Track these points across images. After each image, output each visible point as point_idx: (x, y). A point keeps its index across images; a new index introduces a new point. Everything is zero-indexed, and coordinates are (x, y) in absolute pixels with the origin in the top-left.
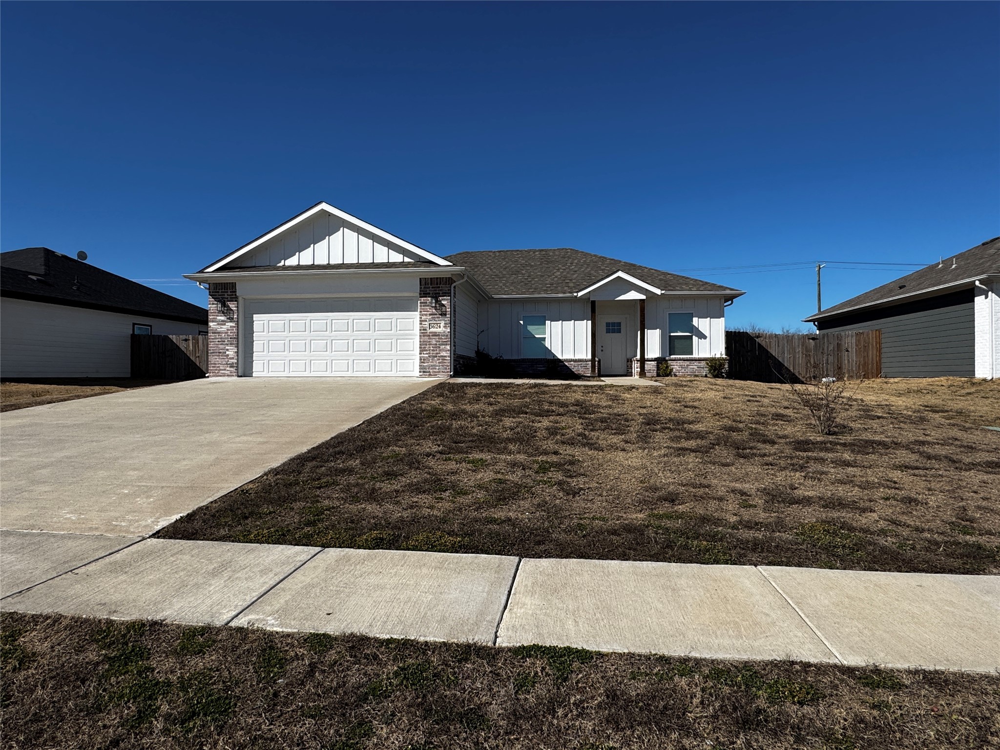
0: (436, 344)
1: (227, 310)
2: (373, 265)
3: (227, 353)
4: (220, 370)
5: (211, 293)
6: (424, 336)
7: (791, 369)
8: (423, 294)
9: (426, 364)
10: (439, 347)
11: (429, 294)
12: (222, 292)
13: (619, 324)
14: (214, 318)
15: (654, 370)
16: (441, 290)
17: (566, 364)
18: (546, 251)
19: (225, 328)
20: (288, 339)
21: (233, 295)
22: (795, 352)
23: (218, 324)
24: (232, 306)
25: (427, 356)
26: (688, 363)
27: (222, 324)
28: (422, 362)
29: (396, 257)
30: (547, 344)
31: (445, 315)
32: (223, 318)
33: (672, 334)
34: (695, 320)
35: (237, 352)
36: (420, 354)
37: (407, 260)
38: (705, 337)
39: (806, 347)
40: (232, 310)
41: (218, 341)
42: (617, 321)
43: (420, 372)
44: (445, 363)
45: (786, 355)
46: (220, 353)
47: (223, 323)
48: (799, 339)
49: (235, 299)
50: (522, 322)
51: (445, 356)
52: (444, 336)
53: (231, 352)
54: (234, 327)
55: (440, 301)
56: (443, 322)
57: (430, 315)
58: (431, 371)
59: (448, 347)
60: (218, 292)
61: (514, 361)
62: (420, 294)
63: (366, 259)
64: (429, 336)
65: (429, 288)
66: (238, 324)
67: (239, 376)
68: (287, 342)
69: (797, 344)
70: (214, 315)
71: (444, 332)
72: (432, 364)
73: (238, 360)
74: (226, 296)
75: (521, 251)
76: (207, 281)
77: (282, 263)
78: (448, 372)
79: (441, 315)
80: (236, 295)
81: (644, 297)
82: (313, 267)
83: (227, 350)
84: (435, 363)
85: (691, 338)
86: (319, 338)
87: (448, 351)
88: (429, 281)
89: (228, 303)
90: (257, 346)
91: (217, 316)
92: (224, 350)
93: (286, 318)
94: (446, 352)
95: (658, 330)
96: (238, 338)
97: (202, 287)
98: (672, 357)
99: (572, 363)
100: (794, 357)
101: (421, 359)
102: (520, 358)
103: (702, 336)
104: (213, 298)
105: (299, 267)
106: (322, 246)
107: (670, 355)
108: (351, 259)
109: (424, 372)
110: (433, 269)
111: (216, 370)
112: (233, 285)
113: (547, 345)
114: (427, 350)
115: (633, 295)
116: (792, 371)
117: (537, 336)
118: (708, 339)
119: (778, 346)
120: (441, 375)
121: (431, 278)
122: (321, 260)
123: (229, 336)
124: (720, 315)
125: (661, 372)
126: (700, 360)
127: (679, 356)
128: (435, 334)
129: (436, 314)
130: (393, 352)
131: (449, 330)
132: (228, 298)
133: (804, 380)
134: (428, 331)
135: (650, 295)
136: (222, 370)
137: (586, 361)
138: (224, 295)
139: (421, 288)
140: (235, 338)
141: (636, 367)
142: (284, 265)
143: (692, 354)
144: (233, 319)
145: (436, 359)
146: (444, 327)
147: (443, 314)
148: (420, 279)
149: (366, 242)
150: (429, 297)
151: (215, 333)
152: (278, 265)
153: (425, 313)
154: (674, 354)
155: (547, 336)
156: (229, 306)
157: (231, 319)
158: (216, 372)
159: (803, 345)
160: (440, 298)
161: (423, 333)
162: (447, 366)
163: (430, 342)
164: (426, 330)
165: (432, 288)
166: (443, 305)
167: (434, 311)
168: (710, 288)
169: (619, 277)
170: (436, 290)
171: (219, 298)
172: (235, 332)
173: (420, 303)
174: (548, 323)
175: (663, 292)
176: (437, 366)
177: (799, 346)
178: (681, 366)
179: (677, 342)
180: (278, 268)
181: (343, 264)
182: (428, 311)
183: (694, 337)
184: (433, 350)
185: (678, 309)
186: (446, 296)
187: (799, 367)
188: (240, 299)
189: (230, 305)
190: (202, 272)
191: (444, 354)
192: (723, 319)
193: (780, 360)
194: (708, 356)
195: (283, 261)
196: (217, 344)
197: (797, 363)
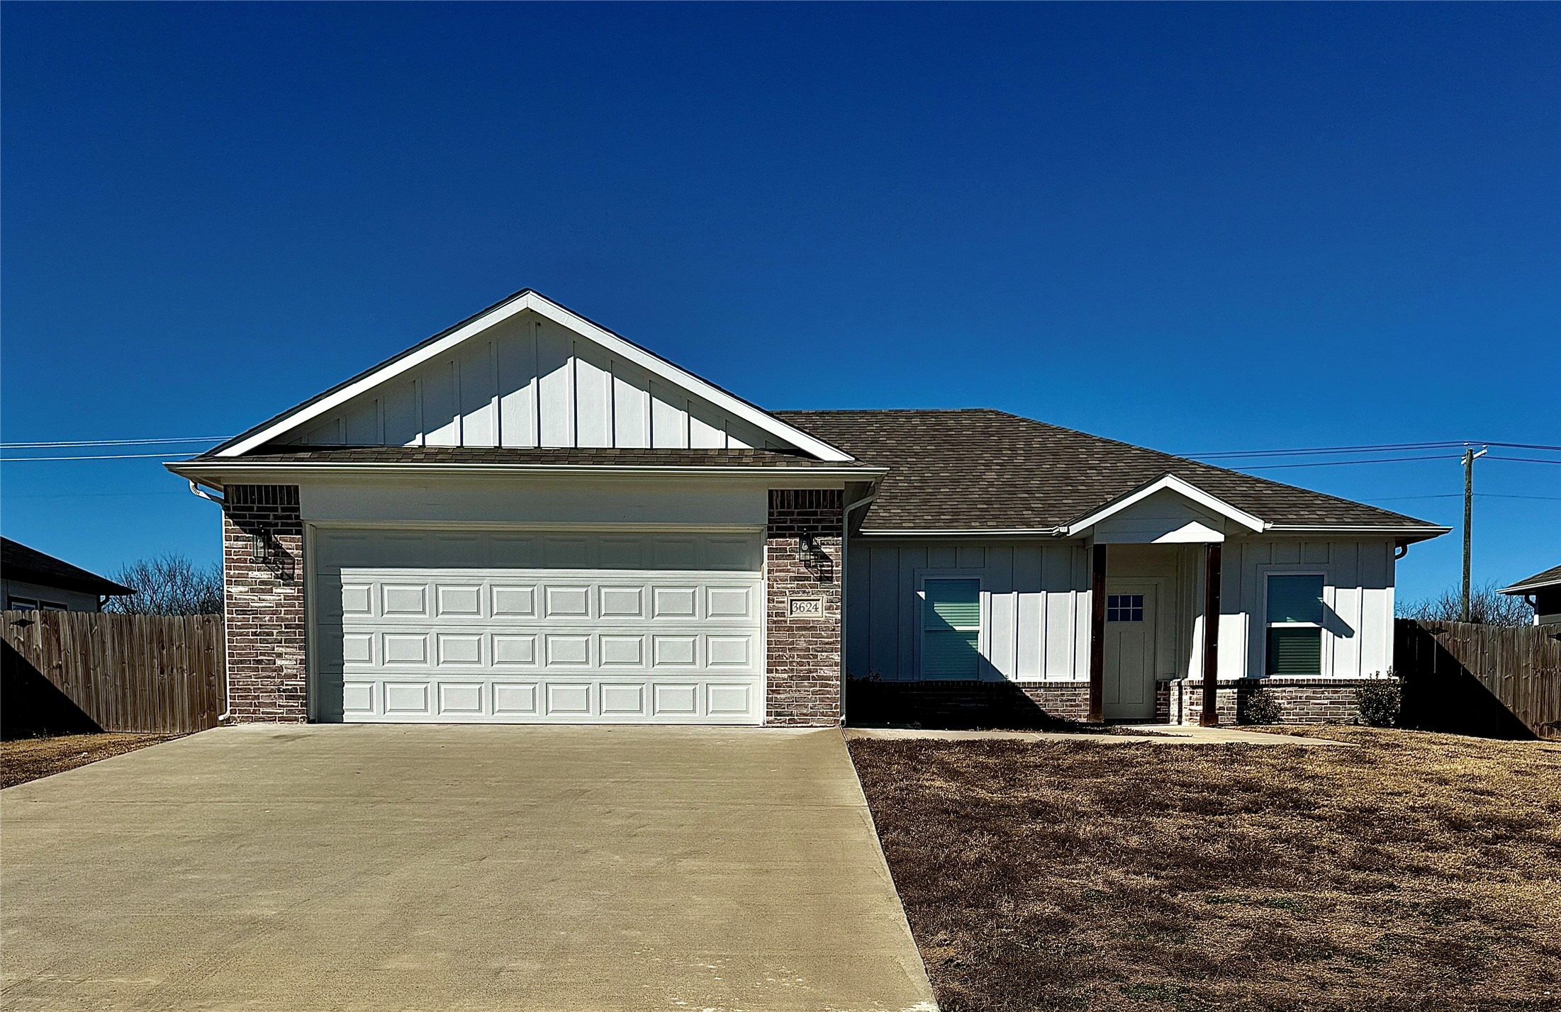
0: (808, 650)
1: (276, 555)
2: (650, 455)
3: (279, 662)
4: (260, 704)
5: (232, 512)
6: (778, 629)
7: (1509, 705)
8: (777, 529)
9: (783, 696)
10: (816, 657)
11: (792, 528)
12: (259, 509)
13: (1138, 600)
14: (239, 576)
15: (1232, 708)
16: (819, 521)
17: (1028, 694)
18: (935, 414)
19: (270, 601)
20: (434, 631)
21: (289, 517)
22: (1519, 666)
23: (252, 591)
24: (289, 544)
25: (786, 676)
26: (1309, 692)
27: (263, 591)
28: (773, 691)
29: (710, 438)
30: (982, 647)
31: (830, 579)
32: (265, 576)
33: (1274, 625)
34: (1328, 591)
35: (305, 662)
36: (769, 671)
37: (735, 444)
38: (1349, 632)
39: (1544, 656)
40: (288, 555)
41: (254, 634)
42: (1132, 592)
43: (768, 714)
44: (829, 692)
45: (1498, 674)
46: (259, 662)
47: (266, 587)
48: (1528, 637)
49: (295, 527)
50: (922, 594)
51: (829, 678)
52: (827, 629)
53: (289, 660)
54: (297, 598)
55: (818, 547)
56: (825, 597)
57: (796, 579)
58: (795, 712)
59: (836, 657)
60: (251, 509)
61: (904, 686)
62: (770, 529)
63: (633, 437)
64: (790, 629)
65: (792, 514)
66: (304, 591)
67: (310, 722)
68: (431, 640)
69: (1523, 648)
70: (241, 568)
71: (827, 621)
72: (797, 695)
73: (307, 679)
74: (271, 520)
75: (874, 414)
76: (217, 480)
77: (418, 441)
78: (834, 714)
79: (820, 579)
80: (298, 517)
81: (1218, 537)
82: (498, 454)
83: (280, 655)
84: (803, 694)
85: (1316, 633)
86: (514, 630)
87: (836, 664)
88: (792, 497)
89: (278, 537)
90: (353, 645)
91: (251, 569)
92: (269, 655)
93: (429, 580)
94: (831, 668)
95: (1243, 614)
96: (305, 627)
97: (202, 494)
98: (1273, 677)
99: (1042, 691)
100: (1517, 678)
101: (769, 685)
102: (916, 679)
103: (1343, 630)
104: (235, 523)
105: (461, 454)
106: (519, 402)
107: (1269, 673)
108: (595, 437)
109: (778, 714)
110: (805, 468)
111: (250, 704)
112: (292, 492)
113: (980, 650)
114: (784, 664)
115: (1195, 533)
116: (1511, 709)
117: (957, 628)
118: (1357, 635)
119: (1482, 653)
120: (818, 721)
121: (796, 492)
122: (520, 437)
123: (283, 620)
124: (1384, 581)
125: (1252, 714)
126: (1336, 685)
127: (1289, 677)
128: (806, 626)
129: (808, 579)
130: (697, 666)
131: (839, 617)
132: (276, 525)
133: (1536, 730)
134: (789, 617)
135: (1232, 532)
136: (267, 705)
137: (1074, 686)
138: (267, 517)
139: (771, 514)
140: (298, 626)
141: (1193, 702)
142: (424, 446)
143: (1319, 673)
144: (291, 577)
145: (806, 683)
146: (828, 608)
147: (825, 578)
148: (771, 492)
149: (633, 398)
150: (791, 536)
151: (244, 612)
152: (407, 445)
153: (782, 574)
154: (1277, 672)
155: (982, 628)
156: (278, 546)
157: (287, 579)
158: (252, 709)
159: (1536, 652)
160: (819, 540)
161: (776, 622)
162: (835, 700)
163: (792, 643)
164: (783, 615)
165: (799, 514)
166: (825, 557)
167: (803, 569)
168: (1365, 517)
169: (1166, 489)
170: (808, 521)
171: (253, 524)
172: (297, 613)
173: (770, 550)
174: (984, 596)
175: (1269, 526)
176: (810, 700)
177: (1528, 651)
178: (1292, 700)
179: (1285, 643)
180: (411, 454)
181: (576, 448)
182: (788, 571)
183: (1324, 631)
184: (800, 664)
185: (1290, 565)
186: (832, 535)
187: (1526, 701)
188: (307, 528)
189: (284, 545)
190: (210, 456)
191: (826, 672)
192: (1391, 590)
193: (1485, 684)
194: (1353, 675)
195: (419, 436)
196: (251, 641)
197: (1522, 693)
